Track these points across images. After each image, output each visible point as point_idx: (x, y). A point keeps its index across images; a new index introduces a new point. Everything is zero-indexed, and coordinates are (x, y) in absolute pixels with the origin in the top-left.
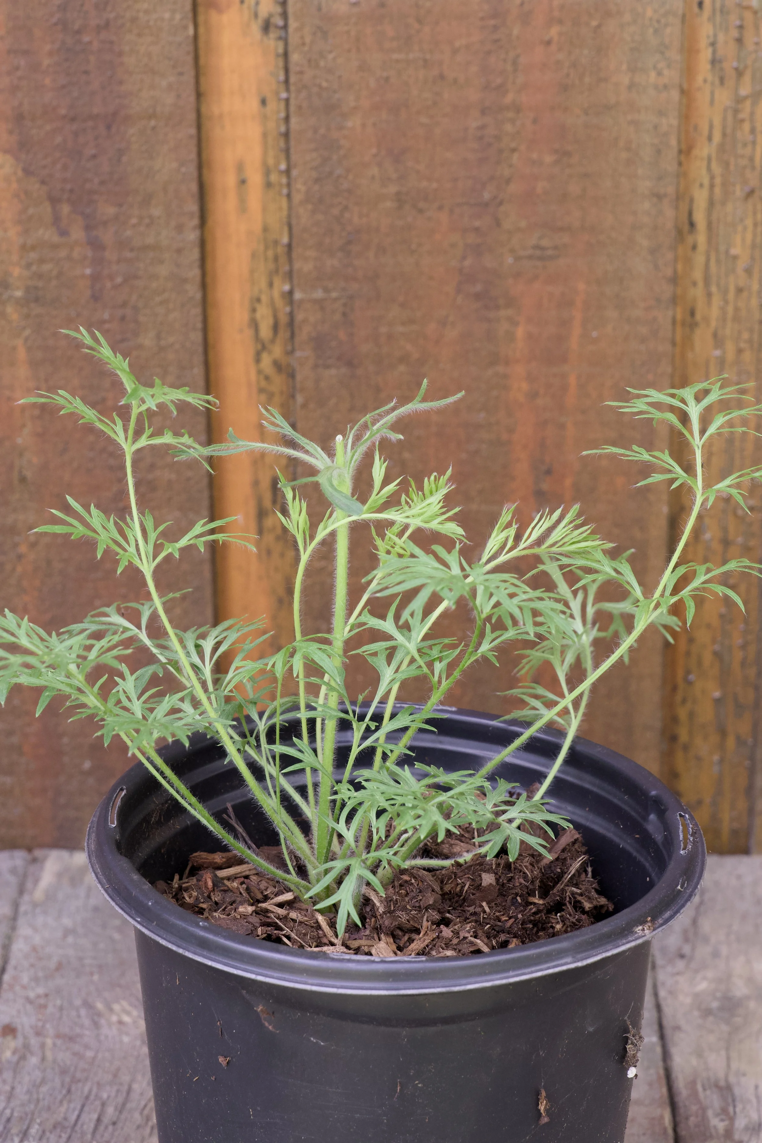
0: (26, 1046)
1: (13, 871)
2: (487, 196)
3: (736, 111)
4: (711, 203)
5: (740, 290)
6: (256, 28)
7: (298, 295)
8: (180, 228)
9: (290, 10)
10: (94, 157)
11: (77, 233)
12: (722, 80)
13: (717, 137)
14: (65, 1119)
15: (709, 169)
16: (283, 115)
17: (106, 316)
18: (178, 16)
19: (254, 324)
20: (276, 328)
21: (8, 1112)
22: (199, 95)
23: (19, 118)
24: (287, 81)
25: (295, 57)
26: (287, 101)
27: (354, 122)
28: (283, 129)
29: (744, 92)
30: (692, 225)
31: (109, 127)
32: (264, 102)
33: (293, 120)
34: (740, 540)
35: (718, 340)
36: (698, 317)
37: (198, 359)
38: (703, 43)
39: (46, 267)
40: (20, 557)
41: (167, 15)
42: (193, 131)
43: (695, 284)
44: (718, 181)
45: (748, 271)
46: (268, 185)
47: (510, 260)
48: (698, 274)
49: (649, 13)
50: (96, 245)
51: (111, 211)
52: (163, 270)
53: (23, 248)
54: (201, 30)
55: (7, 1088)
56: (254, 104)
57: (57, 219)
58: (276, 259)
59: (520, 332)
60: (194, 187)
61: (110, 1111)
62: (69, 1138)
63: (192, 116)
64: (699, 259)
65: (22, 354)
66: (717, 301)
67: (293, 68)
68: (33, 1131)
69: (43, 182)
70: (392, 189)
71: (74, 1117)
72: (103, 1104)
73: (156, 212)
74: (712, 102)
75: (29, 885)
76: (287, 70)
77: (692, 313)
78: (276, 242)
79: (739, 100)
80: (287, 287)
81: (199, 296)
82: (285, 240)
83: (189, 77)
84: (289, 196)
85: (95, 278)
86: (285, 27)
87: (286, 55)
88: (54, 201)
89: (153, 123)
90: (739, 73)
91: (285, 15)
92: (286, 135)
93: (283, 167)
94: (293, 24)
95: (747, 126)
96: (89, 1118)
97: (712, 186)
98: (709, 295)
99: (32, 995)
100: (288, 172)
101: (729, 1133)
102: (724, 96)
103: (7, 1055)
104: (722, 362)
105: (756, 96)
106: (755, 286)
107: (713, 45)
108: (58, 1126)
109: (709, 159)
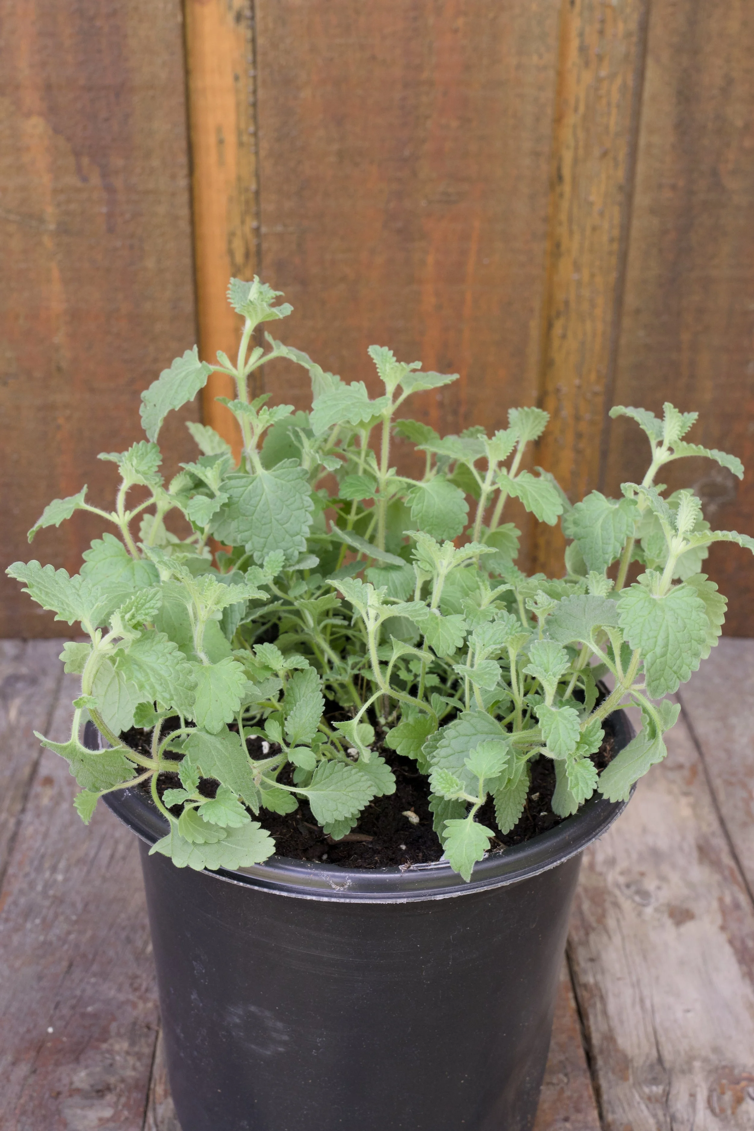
0: (60, 794)
2: (407, 153)
3: (597, 89)
4: (576, 161)
5: (594, 229)
6: (230, 18)
7: (264, 230)
8: (173, 177)
9: (257, 2)
10: (107, 120)
11: (95, 180)
12: (587, 64)
13: (582, 109)
14: (87, 855)
15: (575, 134)
16: (251, 88)
17: (119, 244)
18: (170, 7)
19: (231, 253)
20: (247, 255)
21: (42, 850)
22: (187, 72)
23: (48, 87)
24: (254, 62)
25: (261, 41)
26: (255, 78)
27: (306, 94)
28: (251, 99)
29: (602, 73)
30: (560, 178)
31: (117, 95)
32: (237, 78)
33: (260, 92)
34: (588, 416)
35: (577, 267)
36: (563, 248)
37: (188, 279)
38: (573, 33)
39: (73, 206)
40: (59, 427)
41: (161, 6)
42: (182, 99)
43: (560, 224)
44: (581, 144)
45: (602, 214)
46: (241, 144)
47: (423, 203)
48: (563, 217)
49: (534, 7)
50: (110, 189)
51: (120, 162)
52: (162, 209)
53: (55, 191)
54: (189, 20)
55: (43, 829)
56: (229, 80)
57: (79, 170)
58: (247, 202)
59: (430, 259)
60: (183, 144)
61: (121, 848)
62: (89, 872)
63: (181, 88)
64: (565, 205)
65: (56, 274)
66: (577, 237)
67: (259, 50)
68: (62, 865)
69: (69, 139)
70: (335, 147)
71: (92, 853)
72: (116, 842)
73: (156, 163)
74: (579, 81)
76: (254, 52)
77: (558, 245)
78: (247, 190)
79: (599, 80)
80: (255, 224)
81: (187, 229)
82: (253, 187)
83: (178, 57)
84: (257, 153)
85: (110, 215)
86: (253, 18)
87: (253, 40)
88: (77, 154)
89: (151, 93)
90: (600, 58)
91: (252, 8)
92: (254, 105)
93: (252, 129)
94: (259, 14)
95: (604, 101)
96: (105, 854)
97: (576, 148)
98: (571, 232)
100: (255, 134)
101: (592, 866)
102: (587, 77)
103: (45, 801)
104: (579, 283)
105: (612, 77)
106: (606, 225)
107: (581, 35)
108: (80, 861)
109: (575, 127)
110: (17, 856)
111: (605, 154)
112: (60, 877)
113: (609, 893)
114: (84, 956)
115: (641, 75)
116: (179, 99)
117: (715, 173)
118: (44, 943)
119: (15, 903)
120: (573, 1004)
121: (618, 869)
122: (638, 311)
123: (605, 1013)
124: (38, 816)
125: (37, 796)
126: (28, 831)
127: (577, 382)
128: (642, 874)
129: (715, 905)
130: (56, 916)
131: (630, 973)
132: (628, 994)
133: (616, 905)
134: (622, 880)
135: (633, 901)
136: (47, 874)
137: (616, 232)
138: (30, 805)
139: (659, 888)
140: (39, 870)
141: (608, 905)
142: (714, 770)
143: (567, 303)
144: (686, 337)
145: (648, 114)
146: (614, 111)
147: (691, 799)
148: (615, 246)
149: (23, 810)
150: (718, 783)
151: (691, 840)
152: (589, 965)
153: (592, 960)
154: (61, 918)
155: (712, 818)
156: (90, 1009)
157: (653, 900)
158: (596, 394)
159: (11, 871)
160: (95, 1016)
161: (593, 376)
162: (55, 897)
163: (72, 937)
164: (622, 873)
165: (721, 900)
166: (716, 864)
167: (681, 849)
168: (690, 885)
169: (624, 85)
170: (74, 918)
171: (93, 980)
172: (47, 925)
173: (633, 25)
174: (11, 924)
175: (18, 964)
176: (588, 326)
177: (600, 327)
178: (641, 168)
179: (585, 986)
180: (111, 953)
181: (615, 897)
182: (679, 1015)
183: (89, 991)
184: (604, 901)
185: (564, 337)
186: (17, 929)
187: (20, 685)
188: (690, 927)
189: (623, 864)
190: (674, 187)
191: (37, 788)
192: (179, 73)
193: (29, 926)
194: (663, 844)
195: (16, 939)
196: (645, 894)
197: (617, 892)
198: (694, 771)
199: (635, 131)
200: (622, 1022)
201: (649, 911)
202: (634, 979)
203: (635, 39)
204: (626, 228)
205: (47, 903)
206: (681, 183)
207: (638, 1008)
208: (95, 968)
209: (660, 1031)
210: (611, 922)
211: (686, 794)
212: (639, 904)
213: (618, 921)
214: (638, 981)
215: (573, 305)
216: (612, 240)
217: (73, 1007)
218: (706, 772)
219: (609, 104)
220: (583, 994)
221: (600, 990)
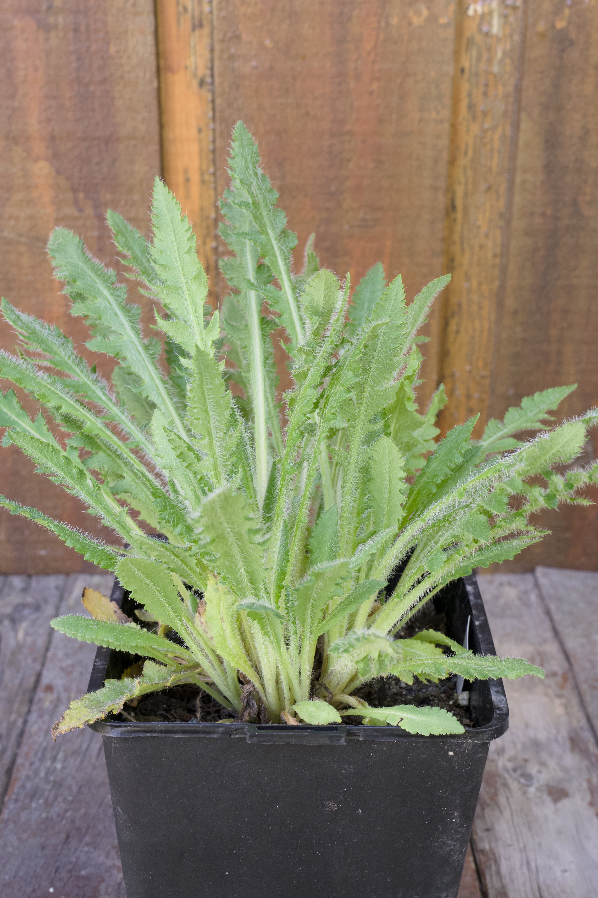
0: (59, 699)
1: (57, 588)
2: (333, 188)
3: (482, 138)
4: (466, 194)
5: (481, 247)
6: (195, 84)
7: (221, 249)
9: (216, 71)
10: (98, 163)
11: (89, 211)
12: (474, 118)
13: (470, 153)
14: (80, 747)
15: (465, 172)
16: (211, 138)
17: (107, 260)
18: (148, 75)
20: (207, 269)
21: (45, 744)
22: (161, 126)
23: (53, 138)
24: (214, 118)
25: (218, 101)
26: (214, 130)
28: (211, 147)
29: (487, 126)
30: (454, 207)
31: (107, 144)
32: (200, 131)
33: (218, 141)
34: (476, 395)
35: (468, 277)
36: (457, 262)
38: (464, 94)
41: (141, 74)
43: (454, 243)
44: (470, 181)
45: (487, 236)
46: (203, 182)
47: (346, 227)
48: (456, 237)
49: (433, 74)
50: (100, 218)
51: (109, 197)
54: (163, 85)
55: (45, 727)
56: (194, 131)
57: (76, 202)
58: (208, 227)
62: (82, 761)
63: (156, 138)
64: (458, 228)
65: (57, 284)
66: (467, 254)
67: (218, 108)
68: (60, 756)
69: (68, 179)
71: (85, 746)
74: (468, 131)
75: (66, 596)
76: (214, 110)
77: (452, 260)
78: (208, 218)
79: (485, 131)
80: (214, 244)
82: (213, 215)
83: (155, 114)
84: (215, 188)
85: (100, 238)
86: (212, 84)
87: (213, 101)
88: (74, 190)
89: (133, 142)
90: (485, 114)
91: (212, 76)
92: (214, 151)
93: (212, 170)
94: (217, 80)
95: (488, 147)
96: (95, 747)
97: (466, 184)
98: (463, 250)
99: (64, 665)
100: (214, 174)
102: (475, 129)
103: (47, 704)
104: (469, 291)
105: (494, 128)
106: (490, 244)
107: (470, 95)
108: (75, 752)
109: (465, 167)
110: (24, 749)
111: (489, 189)
112: (59, 766)
113: (500, 776)
114: (78, 829)
115: (516, 127)
116: (155, 147)
117: (575, 203)
118: (47, 819)
119: (23, 787)
120: (473, 866)
121: (506, 756)
122: (515, 312)
123: (499, 873)
124: (41, 716)
125: (40, 700)
126: (33, 728)
127: (468, 368)
128: (526, 761)
129: (585, 785)
130: (56, 797)
131: (518, 841)
132: (517, 857)
133: (506, 785)
134: (509, 765)
135: (519, 782)
136: (49, 763)
137: (498, 250)
138: (34, 708)
139: (539, 772)
140: (42, 760)
141: (499, 786)
142: (581, 677)
143: (460, 305)
144: (554, 332)
145: (522, 158)
146: (496, 155)
147: (563, 700)
148: (498, 261)
149: (29, 712)
150: (584, 687)
151: (564, 733)
152: (485, 834)
153: (488, 830)
154: (60, 799)
155: (581, 715)
156: (83, 873)
157: (535, 781)
158: (483, 377)
159: (19, 761)
160: (87, 878)
161: (481, 363)
162: (55, 782)
163: (69, 814)
164: (510, 760)
165: (589, 781)
166: (585, 752)
167: (556, 740)
168: (565, 770)
169: (504, 134)
170: (70, 798)
171: (86, 849)
172: (48, 805)
173: (510, 89)
174: (20, 804)
175: (25, 836)
176: (477, 323)
177: (486, 325)
178: (517, 199)
179: (482, 851)
180: (100, 827)
181: (505, 779)
182: (558, 874)
183: (83, 858)
184: (496, 782)
185: (458, 332)
186: (24, 808)
187: (26, 612)
188: (565, 803)
189: (510, 752)
190: (543, 215)
191: (40, 694)
192: (155, 127)
193: (34, 805)
194: (542, 736)
195: (23, 816)
196: (528, 777)
197: (507, 776)
198: (565, 677)
199: (512, 171)
200: (512, 880)
201: (532, 790)
202: (522, 845)
203: (511, 99)
204: (505, 246)
205: (49, 787)
206: (549, 212)
207: (525, 869)
208: (87, 839)
209: (543, 888)
210: (502, 800)
211: (559, 696)
212: (524, 785)
213: (507, 798)
214: (525, 847)
215: (465, 307)
216: (495, 256)
217: (70, 871)
218: (574, 678)
219: (492, 149)
220: (481, 858)
221: (494, 854)
